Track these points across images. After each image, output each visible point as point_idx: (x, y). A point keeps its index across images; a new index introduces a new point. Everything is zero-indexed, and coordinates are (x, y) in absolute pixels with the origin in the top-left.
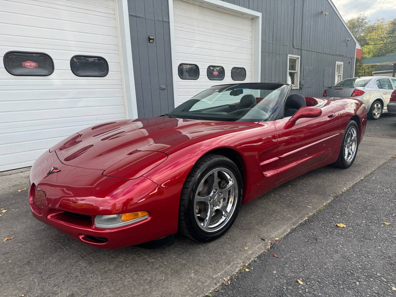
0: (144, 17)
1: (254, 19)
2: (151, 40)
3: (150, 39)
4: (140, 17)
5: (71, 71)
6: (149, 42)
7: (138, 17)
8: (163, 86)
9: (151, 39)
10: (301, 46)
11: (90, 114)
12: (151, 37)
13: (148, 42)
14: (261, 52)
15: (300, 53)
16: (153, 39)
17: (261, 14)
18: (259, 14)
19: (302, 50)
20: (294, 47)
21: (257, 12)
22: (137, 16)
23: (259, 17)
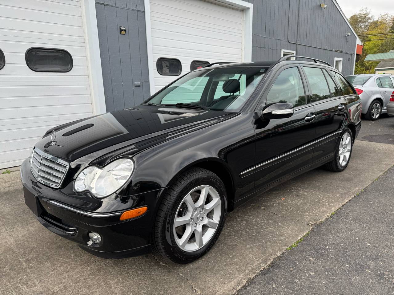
0: (114, 5)
1: (243, 10)
2: (122, 32)
3: (121, 30)
4: (110, 6)
5: (26, 65)
6: (121, 34)
7: (107, 5)
8: (139, 83)
9: (123, 30)
10: (297, 41)
11: (51, 114)
12: (122, 28)
13: (119, 33)
14: (252, 46)
15: (295, 48)
16: (125, 31)
17: (253, 4)
18: (250, 5)
19: (298, 45)
20: (289, 42)
21: (248, 3)
22: (105, 3)
23: (250, 8)
